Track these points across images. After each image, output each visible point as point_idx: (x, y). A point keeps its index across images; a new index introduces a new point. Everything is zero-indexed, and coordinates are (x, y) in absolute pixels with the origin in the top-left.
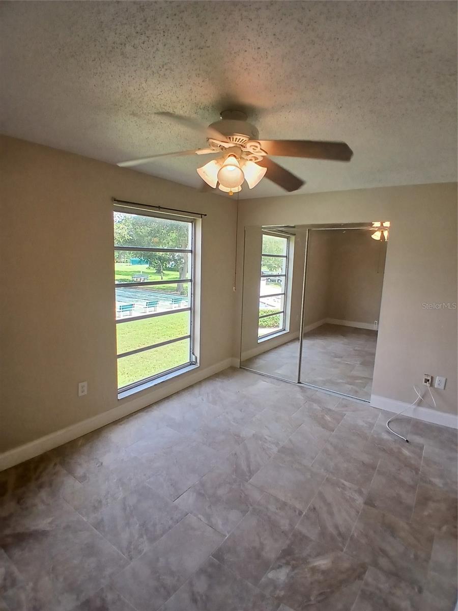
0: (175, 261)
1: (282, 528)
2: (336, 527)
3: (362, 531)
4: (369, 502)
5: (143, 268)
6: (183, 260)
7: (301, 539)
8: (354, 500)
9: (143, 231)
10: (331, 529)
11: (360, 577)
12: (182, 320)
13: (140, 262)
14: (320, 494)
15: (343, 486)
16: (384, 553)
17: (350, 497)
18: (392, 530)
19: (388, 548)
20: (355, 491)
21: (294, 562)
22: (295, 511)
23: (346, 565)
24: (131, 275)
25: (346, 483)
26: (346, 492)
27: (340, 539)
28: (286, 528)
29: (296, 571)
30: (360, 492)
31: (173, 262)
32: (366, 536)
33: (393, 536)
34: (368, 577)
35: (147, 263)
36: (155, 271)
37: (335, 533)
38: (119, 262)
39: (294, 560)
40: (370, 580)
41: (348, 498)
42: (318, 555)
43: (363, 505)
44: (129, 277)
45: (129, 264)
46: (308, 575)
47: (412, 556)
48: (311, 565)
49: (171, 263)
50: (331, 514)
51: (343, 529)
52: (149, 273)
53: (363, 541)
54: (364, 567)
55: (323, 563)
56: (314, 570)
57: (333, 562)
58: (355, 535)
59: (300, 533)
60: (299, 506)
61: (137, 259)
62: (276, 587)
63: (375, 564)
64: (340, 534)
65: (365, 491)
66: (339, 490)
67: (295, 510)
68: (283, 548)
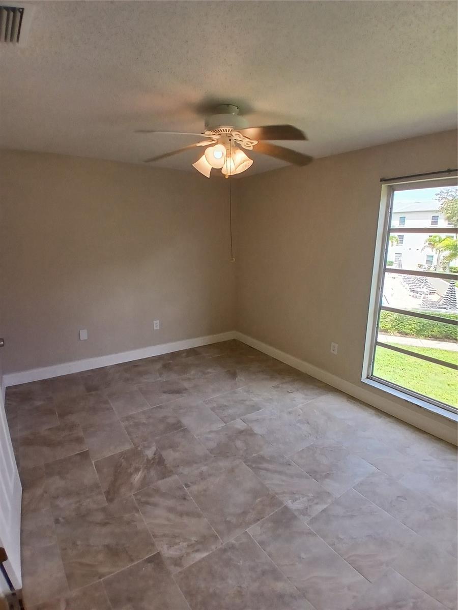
1: (182, 467)
2: (155, 505)
3: (135, 523)
4: (156, 560)
7: (165, 474)
8: (170, 546)
10: (155, 499)
11: (108, 493)
14: (199, 516)
15: (196, 548)
16: (105, 524)
17: (176, 544)
18: (113, 552)
19: (104, 530)
20: (181, 558)
21: (152, 462)
22: (192, 483)
23: (123, 490)
25: (199, 556)
26: (185, 544)
27: (143, 499)
28: (180, 469)
29: (145, 460)
30: (177, 562)
32: (128, 523)
33: (107, 546)
34: (102, 498)
37: (152, 500)
39: (153, 463)
40: (100, 497)
41: (177, 541)
42: (144, 478)
43: (159, 549)
46: (137, 465)
47: (79, 543)
48: (141, 470)
50: (171, 510)
51: (149, 508)
53: (127, 516)
54: (110, 500)
55: (137, 478)
56: (137, 470)
57: (132, 483)
58: (137, 515)
59: (169, 476)
60: (195, 488)
62: (144, 447)
63: (104, 510)
64: (147, 503)
65: (175, 570)
66: (194, 539)
67: (194, 483)
68: (166, 461)
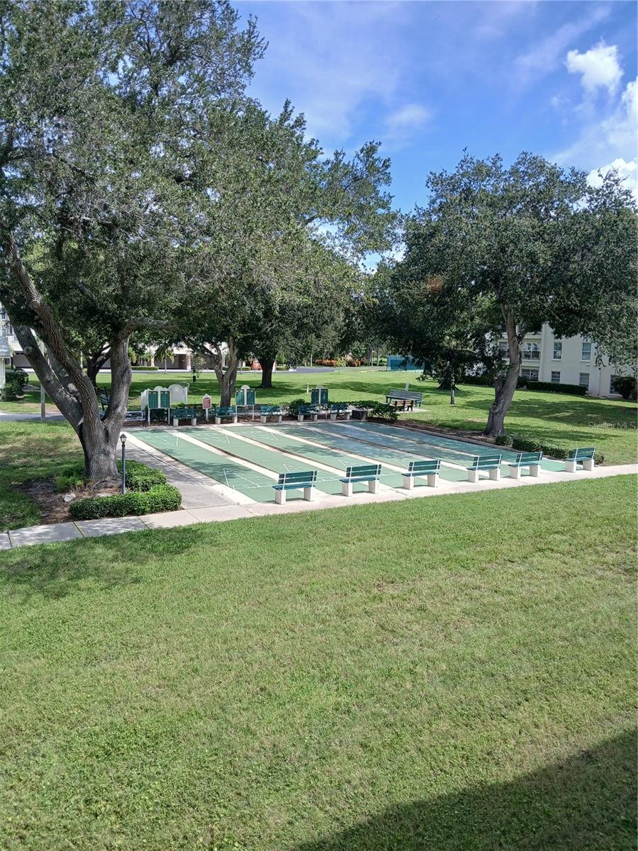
0: (487, 361)
5: (411, 376)
6: (507, 360)
9: (413, 291)
12: (499, 516)
13: (403, 365)
24: (387, 392)
31: (480, 365)
35: (418, 366)
36: (438, 385)
38: (366, 365)
44: (381, 396)
45: (384, 368)
49: (475, 368)
52: (423, 389)
61: (398, 357)
